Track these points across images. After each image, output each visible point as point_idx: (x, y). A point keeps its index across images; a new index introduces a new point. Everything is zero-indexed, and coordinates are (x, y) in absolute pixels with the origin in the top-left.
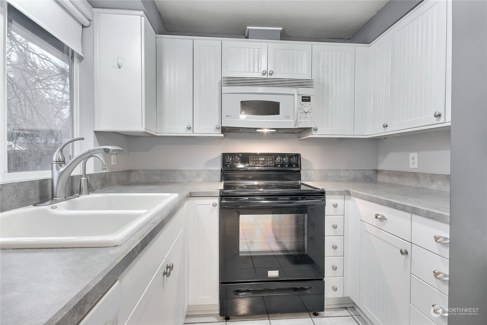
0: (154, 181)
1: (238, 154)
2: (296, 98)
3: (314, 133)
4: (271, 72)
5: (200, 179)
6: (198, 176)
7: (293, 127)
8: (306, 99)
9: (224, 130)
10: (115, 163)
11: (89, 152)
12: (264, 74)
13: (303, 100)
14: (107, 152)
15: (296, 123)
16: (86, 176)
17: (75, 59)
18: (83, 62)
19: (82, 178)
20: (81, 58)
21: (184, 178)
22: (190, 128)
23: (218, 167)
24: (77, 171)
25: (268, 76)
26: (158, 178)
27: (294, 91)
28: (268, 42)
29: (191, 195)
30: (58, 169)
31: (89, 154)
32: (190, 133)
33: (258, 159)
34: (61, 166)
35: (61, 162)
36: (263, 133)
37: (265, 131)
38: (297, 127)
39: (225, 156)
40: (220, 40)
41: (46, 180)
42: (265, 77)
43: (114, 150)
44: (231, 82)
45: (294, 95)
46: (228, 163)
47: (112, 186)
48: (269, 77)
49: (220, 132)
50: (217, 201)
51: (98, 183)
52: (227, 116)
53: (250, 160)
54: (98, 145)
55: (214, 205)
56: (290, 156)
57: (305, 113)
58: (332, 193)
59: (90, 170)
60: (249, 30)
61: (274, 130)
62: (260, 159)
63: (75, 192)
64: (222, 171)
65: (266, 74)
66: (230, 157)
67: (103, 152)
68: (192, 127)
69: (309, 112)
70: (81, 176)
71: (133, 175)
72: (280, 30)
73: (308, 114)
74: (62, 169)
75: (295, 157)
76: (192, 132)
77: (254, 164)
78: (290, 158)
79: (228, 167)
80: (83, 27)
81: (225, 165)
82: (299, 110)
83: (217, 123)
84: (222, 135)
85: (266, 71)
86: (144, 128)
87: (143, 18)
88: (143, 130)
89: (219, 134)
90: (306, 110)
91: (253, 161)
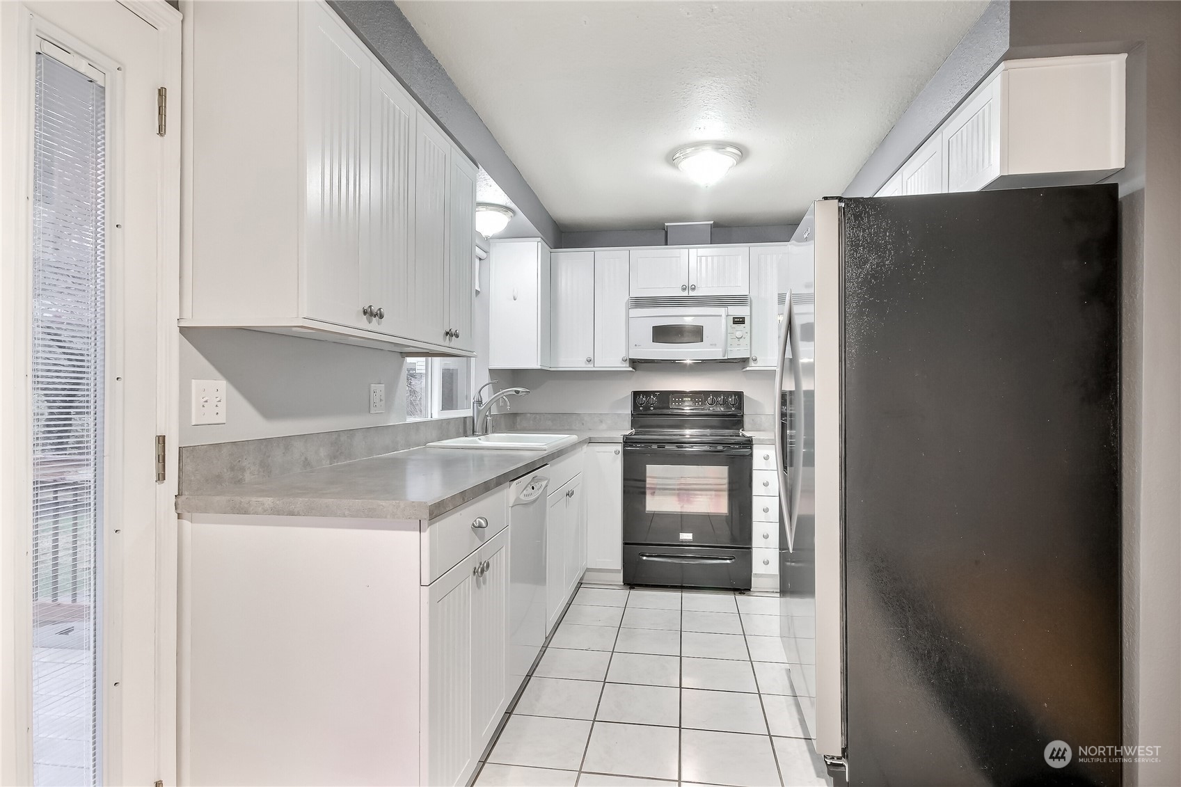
1: (653, 392)
2: (723, 321)
3: (753, 365)
4: (693, 286)
5: (604, 426)
6: (602, 421)
7: (721, 357)
8: (739, 321)
9: (634, 363)
11: (503, 394)
12: (684, 289)
13: (735, 322)
14: (517, 393)
15: (725, 352)
16: (491, 416)
18: (479, 296)
19: (488, 418)
20: (478, 293)
21: (583, 424)
22: (590, 361)
23: (628, 410)
25: (690, 291)
27: (722, 311)
28: (688, 249)
29: (590, 441)
30: (478, 408)
32: (590, 367)
33: (682, 399)
34: (480, 406)
35: (480, 402)
36: (686, 365)
37: (688, 362)
38: (726, 358)
39: (636, 394)
40: (627, 250)
41: (466, 418)
42: (685, 294)
43: (523, 392)
44: (639, 302)
45: (721, 316)
46: (641, 404)
48: (691, 293)
49: (627, 365)
50: (620, 448)
52: (636, 345)
53: (671, 400)
55: (617, 453)
56: (727, 394)
57: (737, 339)
58: (762, 442)
59: (494, 411)
60: (667, 226)
61: (701, 361)
62: (685, 399)
64: (632, 415)
65: (687, 289)
66: (643, 397)
67: (514, 393)
68: (592, 359)
69: (743, 337)
71: (518, 419)
72: (711, 224)
73: (741, 340)
74: (481, 408)
75: (735, 396)
76: (592, 366)
77: (677, 406)
78: (728, 398)
79: (641, 411)
80: (480, 259)
81: (635, 406)
82: (729, 335)
83: (623, 354)
84: (631, 369)
85: (687, 285)
86: (539, 364)
87: (540, 244)
88: (539, 367)
89: (626, 367)
90: (738, 334)
91: (675, 402)
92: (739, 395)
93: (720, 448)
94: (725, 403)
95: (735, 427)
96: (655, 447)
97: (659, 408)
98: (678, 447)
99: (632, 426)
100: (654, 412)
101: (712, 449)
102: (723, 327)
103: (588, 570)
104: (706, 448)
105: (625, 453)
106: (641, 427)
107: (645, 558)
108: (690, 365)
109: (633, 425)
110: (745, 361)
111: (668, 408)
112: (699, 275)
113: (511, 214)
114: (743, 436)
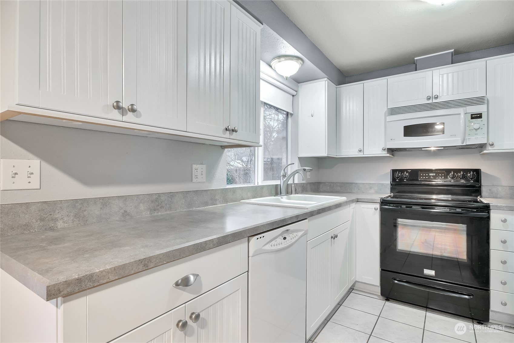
0: (335, 191)
1: (406, 170)
2: (462, 116)
3: (490, 149)
4: (436, 96)
5: (372, 191)
6: (371, 188)
7: (460, 144)
8: (477, 116)
9: (392, 151)
10: (309, 177)
11: (296, 171)
12: (429, 99)
13: (472, 118)
14: (305, 171)
15: (464, 140)
16: (294, 184)
17: (289, 116)
18: (293, 116)
19: (292, 185)
20: (292, 115)
21: (359, 189)
22: (361, 151)
23: (388, 181)
24: (290, 182)
25: (434, 99)
26: (339, 188)
27: (461, 110)
28: (432, 70)
29: (358, 201)
30: (283, 180)
31: (297, 172)
32: (361, 155)
33: (428, 175)
34: (284, 178)
35: (284, 176)
36: (430, 151)
37: (433, 149)
38: (465, 144)
39: (394, 171)
40: (386, 79)
41: (277, 185)
42: (430, 101)
43: (308, 170)
44: (393, 111)
45: (460, 114)
46: (398, 178)
47: (308, 192)
48: (435, 101)
49: (386, 153)
50: (378, 206)
51: (300, 189)
52: (391, 139)
53: (419, 175)
54: (300, 166)
55: (376, 209)
56: (466, 171)
57: (475, 130)
58: (499, 208)
59: (296, 181)
60: (417, 60)
61: (443, 148)
62: (431, 174)
63: (289, 193)
64: (391, 184)
65: (431, 98)
66: (399, 173)
67: (303, 170)
68: (362, 149)
69: (480, 128)
70: (292, 184)
71: (321, 185)
72: (452, 52)
73: (478, 130)
74: (285, 179)
75: (473, 172)
76: (362, 154)
77: (424, 179)
78: (467, 174)
79: (397, 182)
80: (293, 96)
81: (394, 179)
82: (467, 127)
83: (383, 146)
84: (388, 155)
85: (431, 96)
86: (327, 153)
87: (326, 82)
88: (326, 155)
89: (385, 154)
90: (476, 126)
91: (423, 176)
92: (477, 172)
93: (459, 210)
94: (464, 177)
95: (473, 195)
96: (404, 206)
97: (411, 180)
98: (423, 208)
99: (391, 192)
100: (408, 182)
101: (452, 211)
102: (462, 121)
103: (356, 282)
104: (447, 210)
105: (382, 210)
106: (398, 192)
107: (396, 282)
108: (434, 151)
109: (392, 190)
110: (482, 146)
111: (418, 181)
112: (441, 87)
113: (300, 61)
114: (481, 202)
